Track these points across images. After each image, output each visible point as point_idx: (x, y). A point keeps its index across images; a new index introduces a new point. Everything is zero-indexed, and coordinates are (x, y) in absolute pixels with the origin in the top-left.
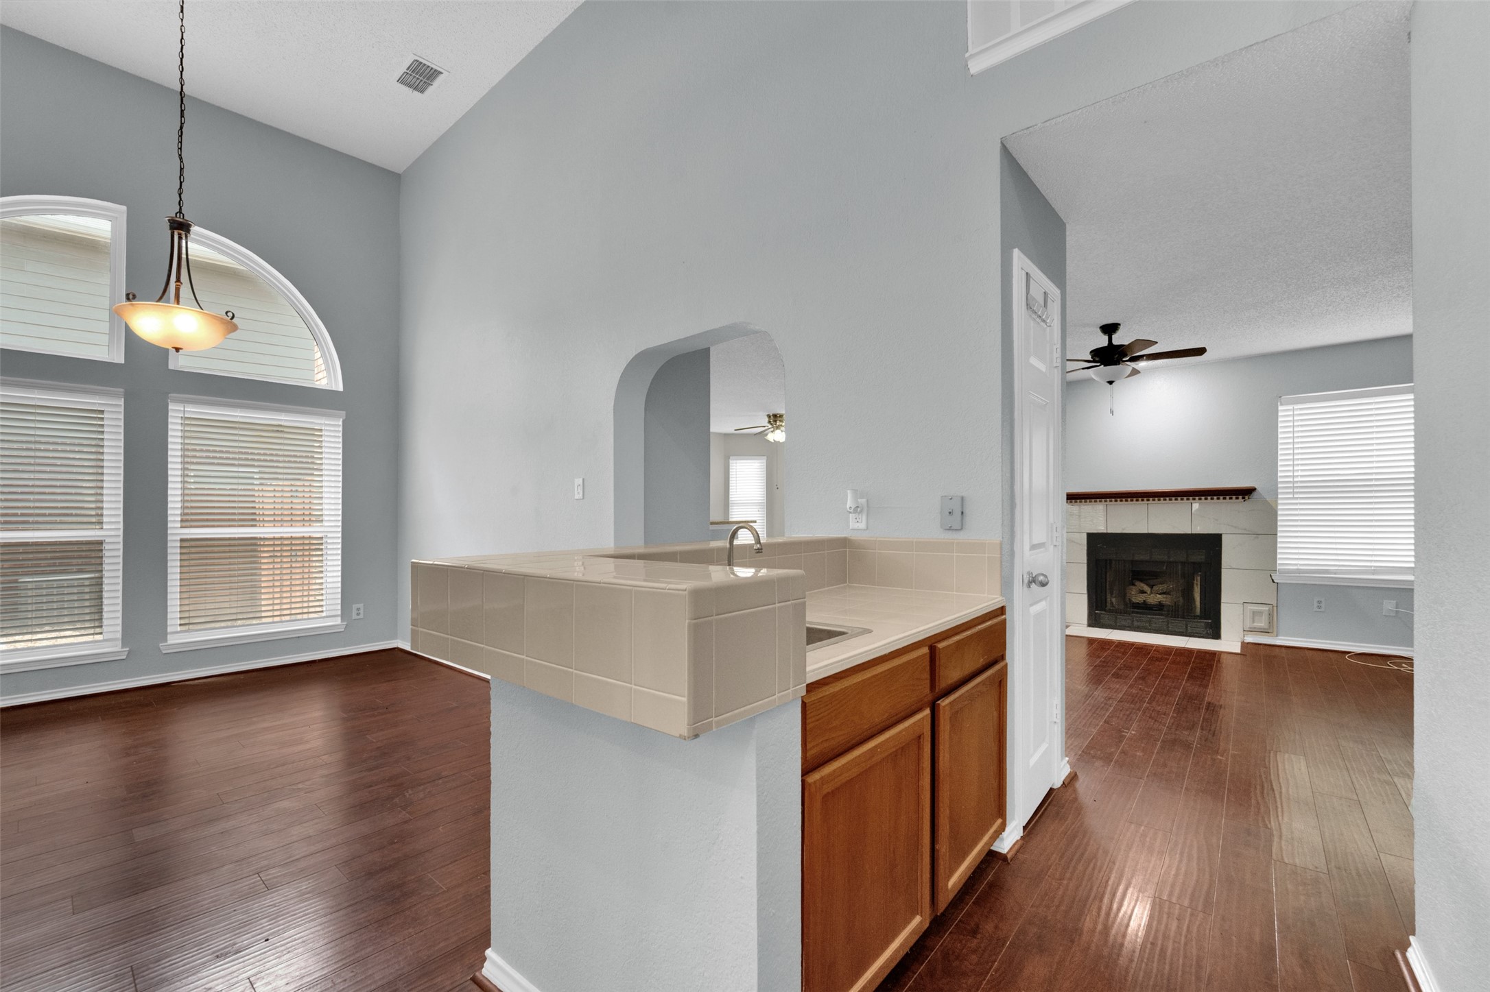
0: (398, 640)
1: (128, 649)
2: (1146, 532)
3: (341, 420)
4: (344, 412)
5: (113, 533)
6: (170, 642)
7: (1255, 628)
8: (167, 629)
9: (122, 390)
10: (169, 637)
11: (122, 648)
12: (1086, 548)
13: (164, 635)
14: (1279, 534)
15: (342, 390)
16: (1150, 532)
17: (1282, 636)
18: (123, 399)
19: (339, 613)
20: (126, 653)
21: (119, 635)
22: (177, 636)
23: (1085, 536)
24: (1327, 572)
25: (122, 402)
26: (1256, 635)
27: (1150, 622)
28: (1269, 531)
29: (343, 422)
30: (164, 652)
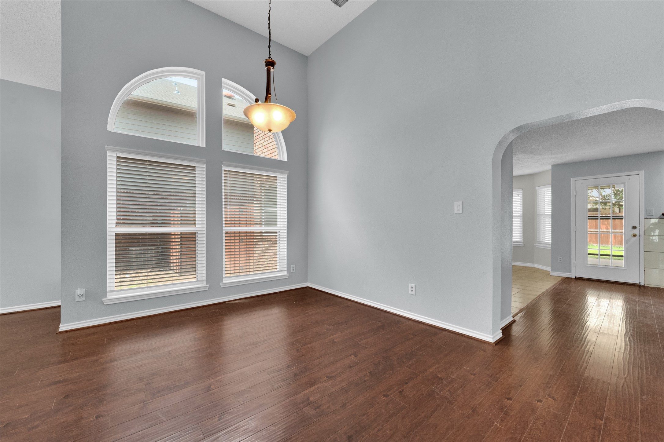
0: (308, 283)
1: (209, 285)
3: (287, 175)
4: (288, 171)
5: (201, 229)
6: (224, 282)
8: (223, 275)
9: (205, 160)
10: (224, 279)
11: (206, 285)
13: (221, 279)
15: (287, 161)
18: (205, 164)
19: (286, 269)
20: (208, 287)
21: (205, 278)
22: (228, 280)
25: (205, 166)
29: (288, 176)
30: (222, 287)
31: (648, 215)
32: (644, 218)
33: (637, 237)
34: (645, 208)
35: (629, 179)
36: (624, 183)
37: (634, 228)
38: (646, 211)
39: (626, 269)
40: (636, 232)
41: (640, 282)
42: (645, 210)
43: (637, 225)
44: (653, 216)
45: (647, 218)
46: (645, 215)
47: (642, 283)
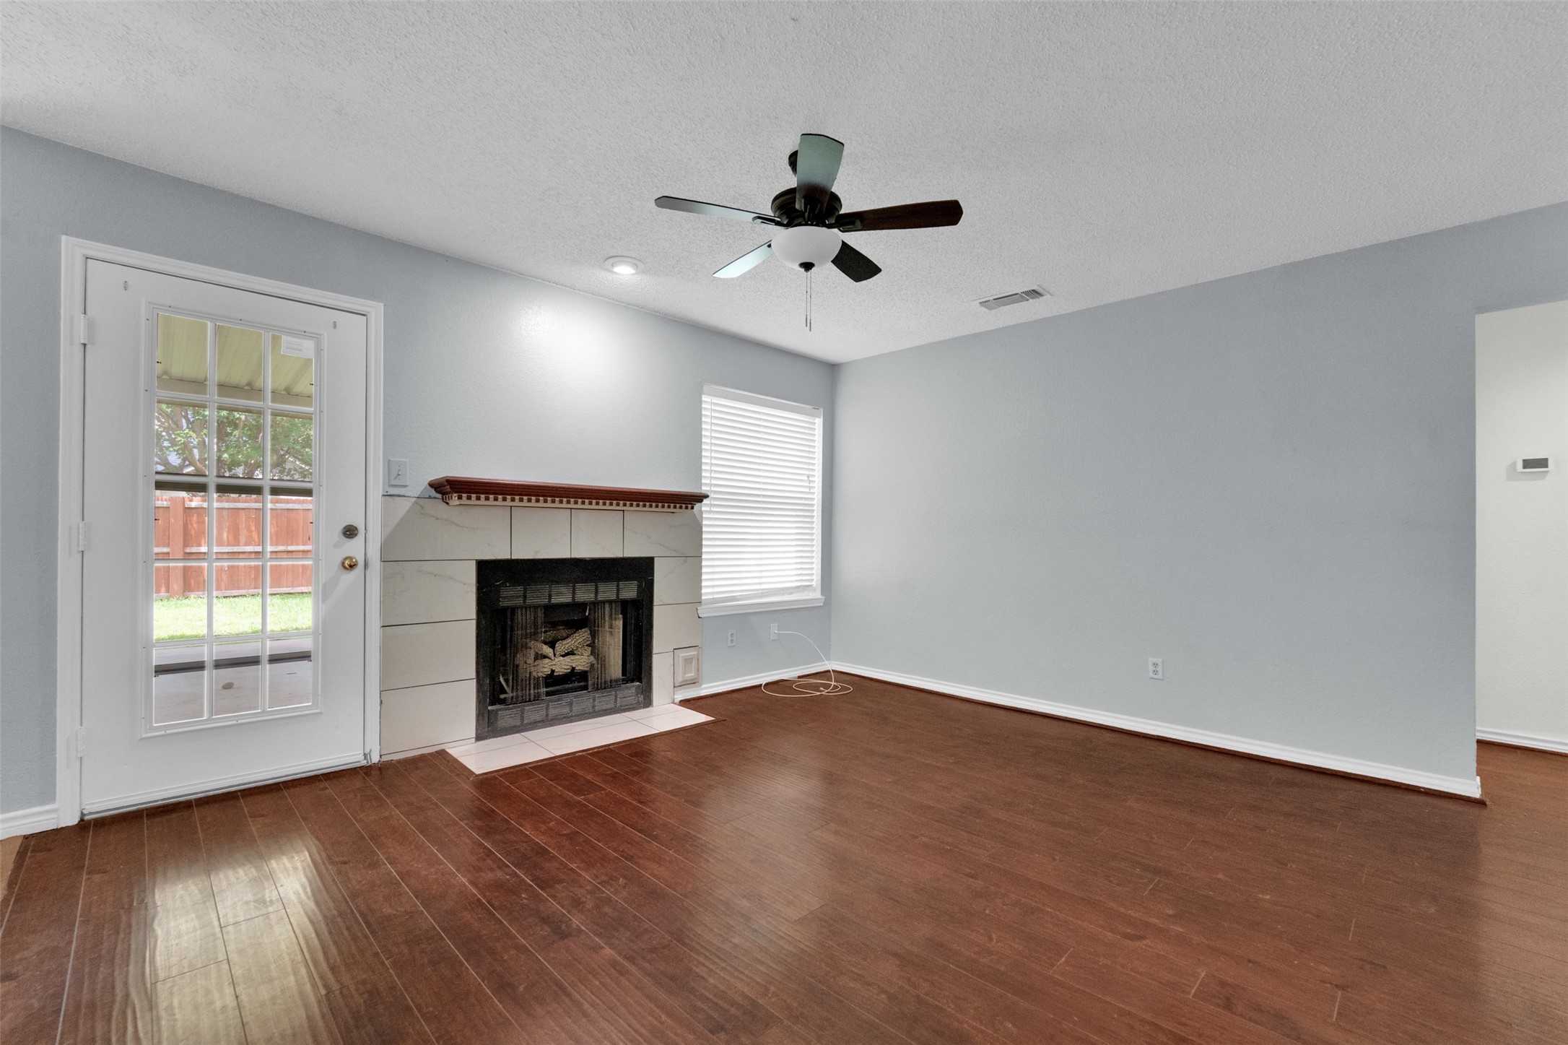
2: (568, 556)
7: (686, 681)
12: (474, 589)
14: (704, 556)
16: (573, 556)
17: (705, 684)
23: (473, 566)
24: (734, 599)
26: (685, 689)
27: (571, 704)
28: (692, 555)
31: (393, 482)
32: (381, 495)
33: (359, 570)
34: (384, 456)
35: (335, 326)
36: (317, 338)
37: (350, 532)
38: (389, 465)
39: (321, 713)
40: (354, 548)
41: (367, 752)
42: (384, 462)
43: (360, 525)
44: (407, 486)
45: (390, 495)
46: (384, 484)
47: (372, 754)
